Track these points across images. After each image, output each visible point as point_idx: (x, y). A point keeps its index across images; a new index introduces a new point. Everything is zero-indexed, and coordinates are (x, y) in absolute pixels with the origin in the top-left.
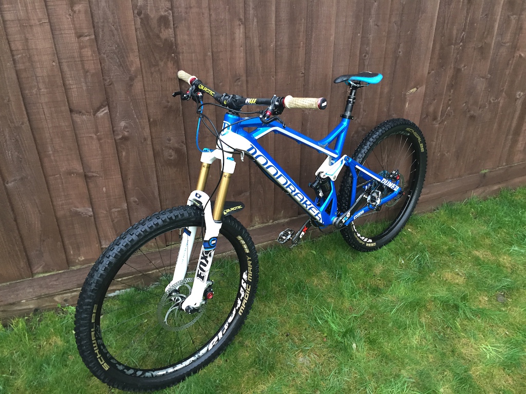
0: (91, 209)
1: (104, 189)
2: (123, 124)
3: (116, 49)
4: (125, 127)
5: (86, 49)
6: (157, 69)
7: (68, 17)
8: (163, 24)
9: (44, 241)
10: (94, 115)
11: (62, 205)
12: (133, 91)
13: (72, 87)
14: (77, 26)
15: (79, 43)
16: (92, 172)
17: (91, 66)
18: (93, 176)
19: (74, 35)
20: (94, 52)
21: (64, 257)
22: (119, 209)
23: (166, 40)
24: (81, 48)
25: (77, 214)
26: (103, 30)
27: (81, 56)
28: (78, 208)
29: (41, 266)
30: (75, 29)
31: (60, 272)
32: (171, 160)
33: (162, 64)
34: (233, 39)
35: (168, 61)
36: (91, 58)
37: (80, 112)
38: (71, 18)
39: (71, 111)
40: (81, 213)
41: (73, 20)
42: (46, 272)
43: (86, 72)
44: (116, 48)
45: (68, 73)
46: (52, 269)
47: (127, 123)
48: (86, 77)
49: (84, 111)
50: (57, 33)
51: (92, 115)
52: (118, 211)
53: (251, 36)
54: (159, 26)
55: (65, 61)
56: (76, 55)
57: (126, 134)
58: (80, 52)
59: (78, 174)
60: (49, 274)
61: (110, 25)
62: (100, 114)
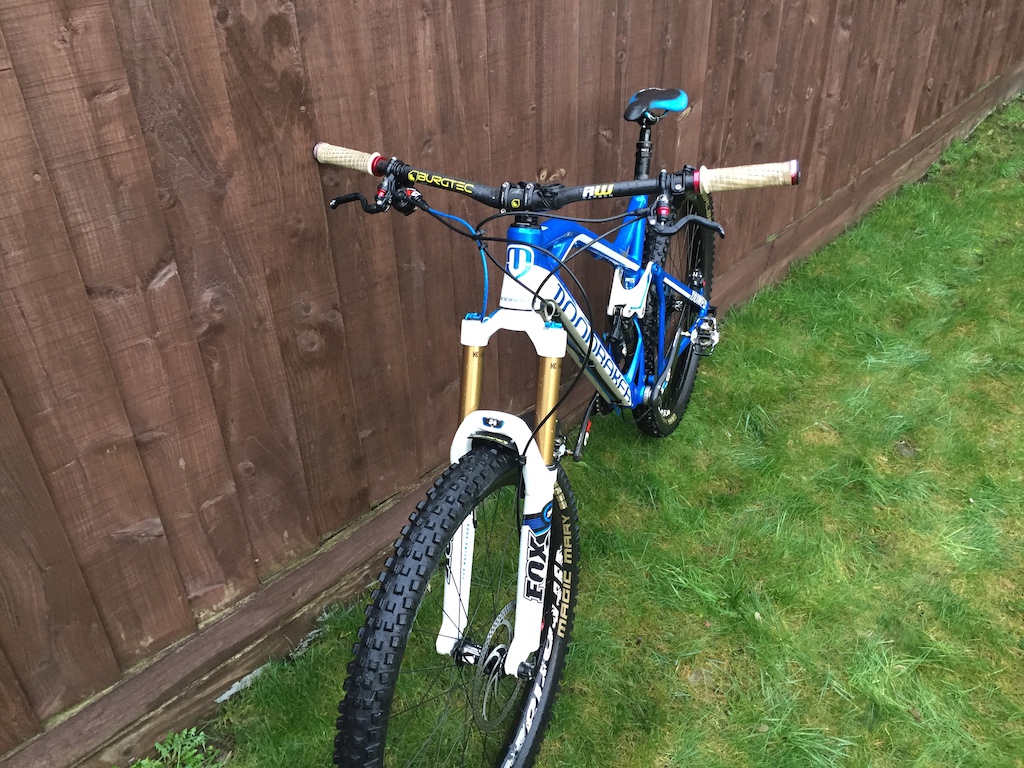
0: (158, 520)
1: (182, 463)
2: (208, 296)
3: (179, 114)
4: (215, 302)
5: (112, 127)
6: (271, 146)
7: (61, 46)
8: (275, 37)
9: (57, 633)
10: (144, 289)
11: (90, 531)
12: (225, 211)
13: (84, 230)
14: (85, 66)
15: (93, 110)
16: (151, 430)
17: (127, 168)
18: (155, 440)
19: (77, 92)
20: (131, 130)
21: (110, 654)
22: (219, 498)
23: (285, 74)
24: (99, 124)
25: (128, 541)
26: (144, 70)
27: (101, 147)
28: (127, 526)
29: (55, 696)
30: (79, 74)
31: (105, 692)
32: (314, 352)
33: (280, 133)
34: (413, 54)
35: (293, 123)
36: (126, 147)
37: (110, 291)
38: (65, 48)
39: (89, 291)
40: (135, 538)
41: (73, 54)
42: (71, 706)
43: (116, 184)
44: (180, 111)
45: (72, 195)
46: (84, 694)
47: (216, 291)
48: (116, 196)
49: (118, 287)
50: (35, 91)
51: (140, 291)
52: (217, 504)
53: (443, 42)
54: (268, 42)
55: (62, 165)
56: (88, 144)
57: (217, 317)
58: (98, 136)
59: (122, 446)
60: (79, 708)
61: (161, 54)
62: (158, 284)
